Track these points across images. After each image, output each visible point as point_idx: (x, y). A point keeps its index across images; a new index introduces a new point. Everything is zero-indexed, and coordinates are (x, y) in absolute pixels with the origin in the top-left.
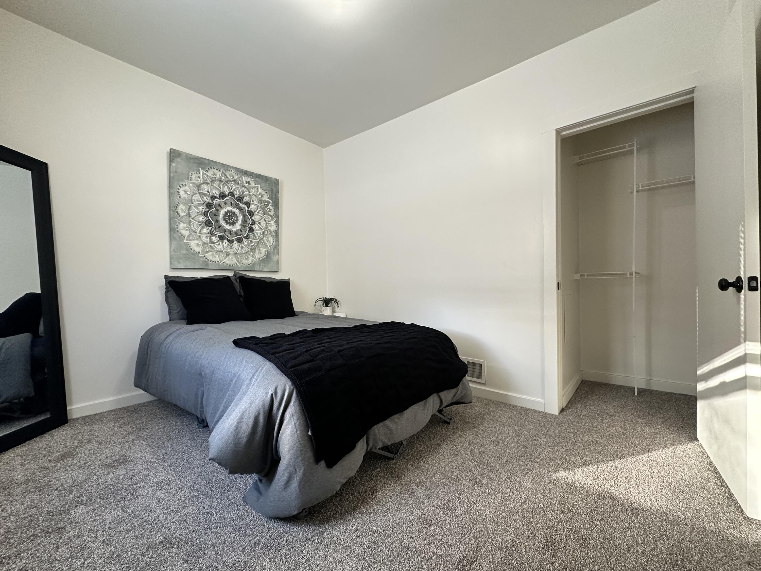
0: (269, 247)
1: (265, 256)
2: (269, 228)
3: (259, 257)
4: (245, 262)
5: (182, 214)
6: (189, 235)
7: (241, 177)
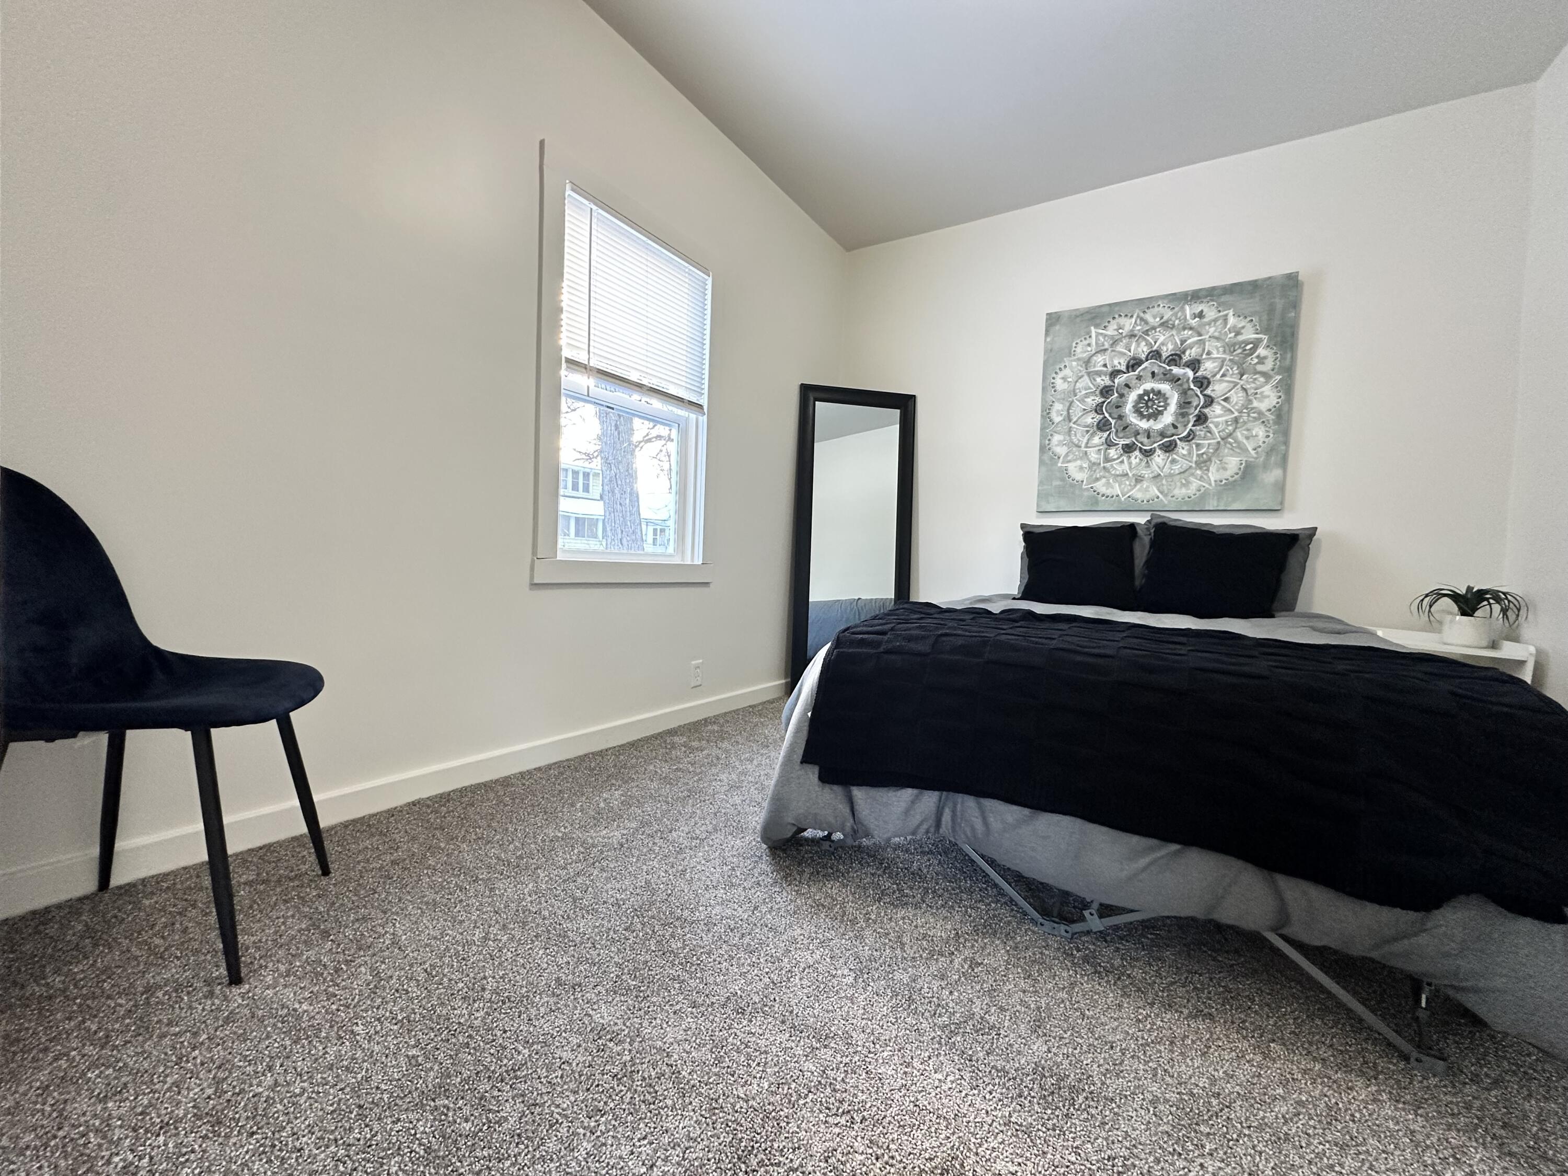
0: (1253, 452)
1: (1237, 474)
2: (1255, 404)
3: (1218, 477)
4: (1180, 492)
5: (1057, 419)
6: (1067, 455)
7: (1183, 309)
